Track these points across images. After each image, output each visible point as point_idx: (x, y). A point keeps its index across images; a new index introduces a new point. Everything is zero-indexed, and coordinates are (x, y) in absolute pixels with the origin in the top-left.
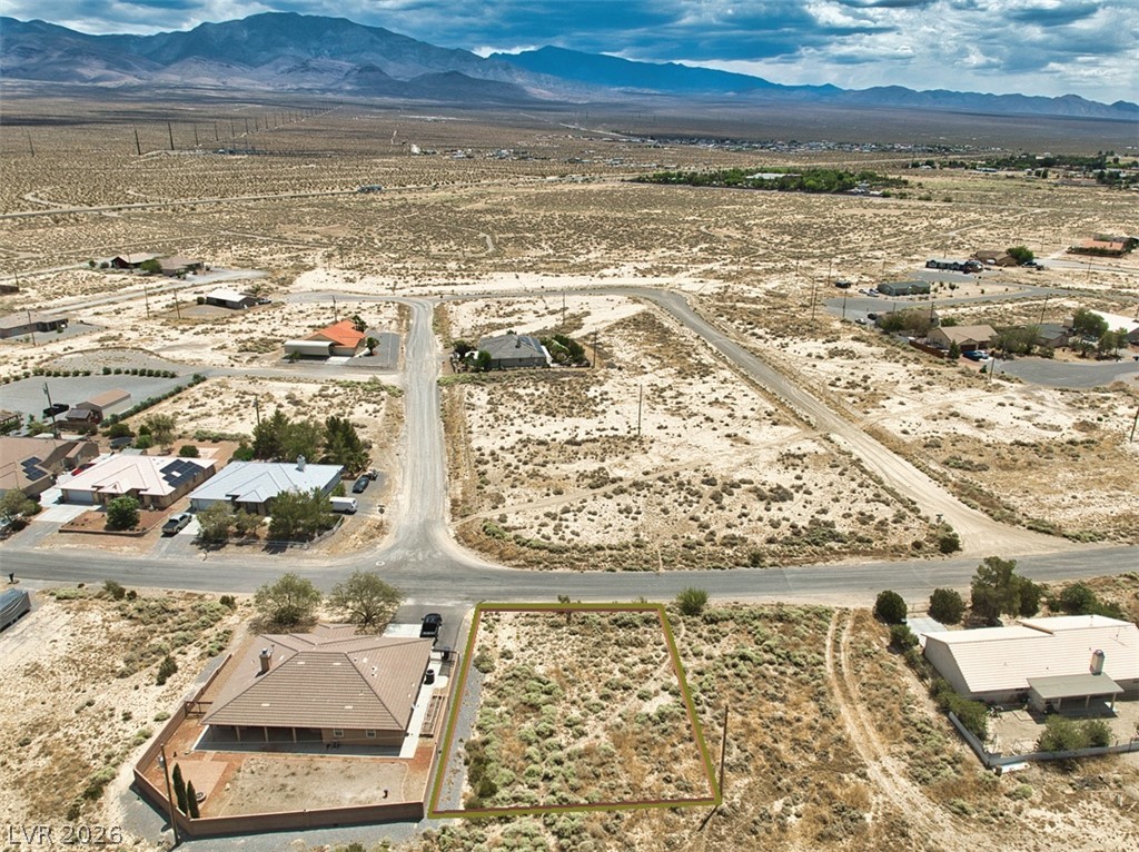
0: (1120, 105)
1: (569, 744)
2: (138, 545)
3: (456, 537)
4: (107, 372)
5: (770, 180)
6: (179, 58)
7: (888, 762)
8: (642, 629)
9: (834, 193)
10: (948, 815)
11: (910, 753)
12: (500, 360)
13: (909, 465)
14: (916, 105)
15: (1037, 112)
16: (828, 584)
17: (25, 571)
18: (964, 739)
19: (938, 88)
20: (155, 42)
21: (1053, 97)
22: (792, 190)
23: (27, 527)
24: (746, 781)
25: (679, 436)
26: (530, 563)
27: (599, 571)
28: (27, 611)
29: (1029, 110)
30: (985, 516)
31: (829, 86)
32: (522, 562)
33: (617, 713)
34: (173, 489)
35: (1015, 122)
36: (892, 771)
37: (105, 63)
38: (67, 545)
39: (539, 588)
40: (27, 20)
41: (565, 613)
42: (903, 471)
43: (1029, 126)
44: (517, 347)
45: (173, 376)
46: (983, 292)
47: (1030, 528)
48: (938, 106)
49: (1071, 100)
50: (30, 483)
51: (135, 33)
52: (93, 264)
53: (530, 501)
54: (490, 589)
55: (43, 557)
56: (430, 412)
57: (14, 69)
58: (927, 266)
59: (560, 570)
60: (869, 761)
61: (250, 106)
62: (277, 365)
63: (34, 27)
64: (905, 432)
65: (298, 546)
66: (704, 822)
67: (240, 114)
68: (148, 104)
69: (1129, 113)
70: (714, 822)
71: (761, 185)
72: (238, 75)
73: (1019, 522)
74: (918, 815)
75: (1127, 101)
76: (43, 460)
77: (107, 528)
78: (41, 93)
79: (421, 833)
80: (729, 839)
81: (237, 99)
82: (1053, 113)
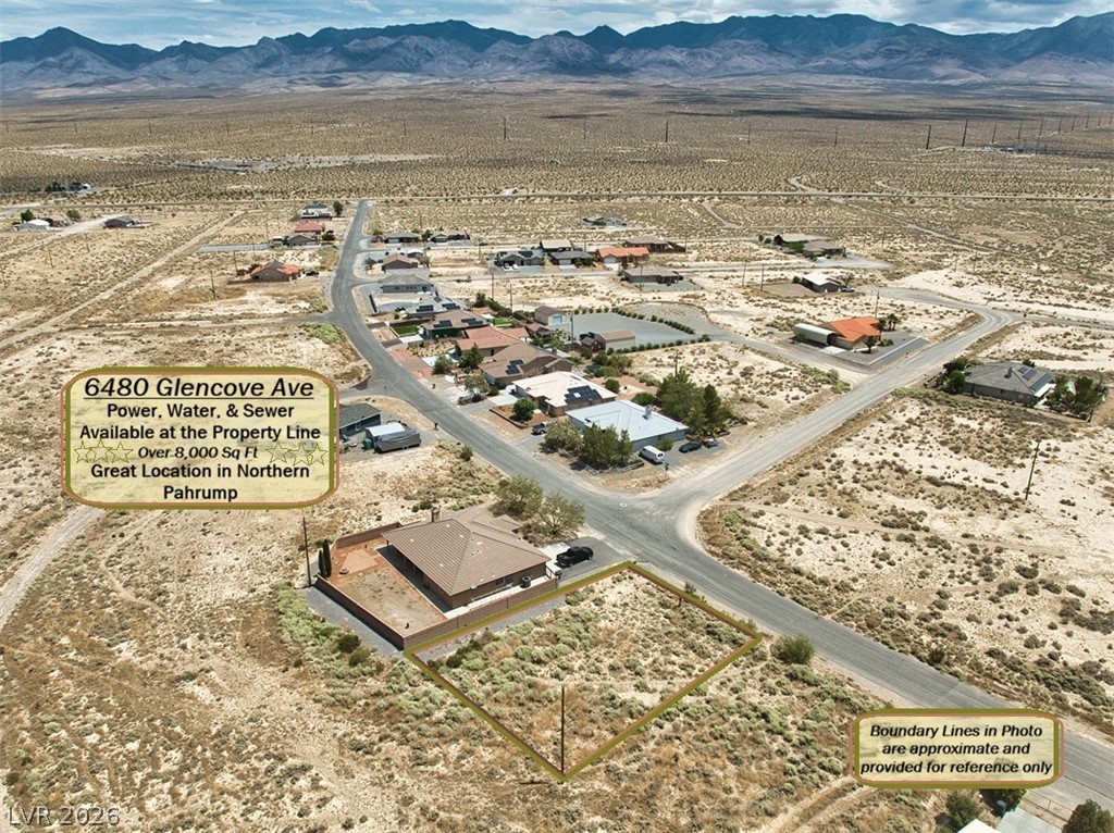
1: (542, 676)
2: (514, 433)
3: (703, 512)
4: (654, 319)
6: (1037, 53)
12: (974, 385)
17: (448, 425)
20: (1016, 40)
23: (481, 402)
24: (606, 788)
25: (1075, 518)
26: (724, 555)
27: (771, 589)
28: (418, 446)
32: (719, 551)
33: (603, 682)
34: (565, 404)
37: (961, 63)
38: (485, 420)
39: (700, 574)
40: (901, 24)
41: (682, 600)
44: (1006, 377)
45: (692, 333)
50: (506, 375)
51: (998, 31)
52: (761, 238)
53: (806, 511)
54: (664, 556)
55: (467, 421)
56: (846, 412)
57: (875, 69)
59: (739, 572)
61: (1087, 103)
62: (780, 343)
63: (908, 30)
65: (592, 470)
66: (532, 782)
67: (1073, 113)
68: (980, 102)
70: (537, 788)
72: (1091, 70)
76: (525, 363)
77: (511, 418)
78: (888, 91)
80: (529, 805)
81: (1079, 96)
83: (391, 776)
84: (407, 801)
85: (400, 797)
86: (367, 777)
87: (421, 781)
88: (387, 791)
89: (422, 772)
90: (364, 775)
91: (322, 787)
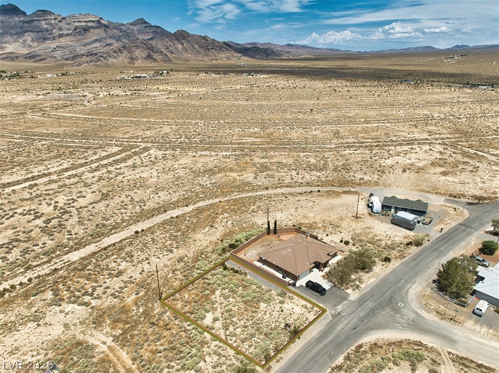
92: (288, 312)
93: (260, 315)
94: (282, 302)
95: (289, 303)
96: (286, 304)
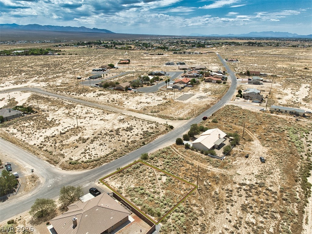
0: (94, 29)
3: (62, 169)
5: (20, 53)
7: (209, 167)
8: (141, 167)
9: (44, 55)
10: (226, 170)
11: (210, 164)
13: (145, 115)
14: (43, 29)
15: (75, 31)
16: (162, 143)
18: (214, 158)
19: (48, 25)
21: (78, 27)
22: (30, 55)
24: (196, 182)
25: (89, 123)
26: (94, 166)
27: (114, 160)
29: (73, 30)
30: (169, 120)
31: (14, 24)
32: (92, 167)
33: (159, 185)
35: (72, 34)
36: (211, 168)
41: (121, 172)
42: (146, 116)
43: (76, 35)
46: (113, 75)
47: (179, 120)
48: (49, 30)
49: (83, 28)
53: (72, 152)
58: (93, 71)
59: (104, 164)
60: (207, 168)
64: (136, 108)
65: (12, 195)
66: (199, 193)
69: (97, 31)
70: (201, 192)
71: (18, 54)
73: (176, 119)
74: (222, 172)
75: (96, 28)
79: (159, 232)
82: (80, 31)
83: (210, 218)
84: (216, 213)
85: (216, 215)
86: (213, 223)
87: (209, 212)
88: (215, 218)
89: (205, 212)
90: (213, 224)
91: (222, 232)
92: (119, 182)
93: (135, 181)
94: (121, 188)
95: (116, 187)
96: (118, 187)
